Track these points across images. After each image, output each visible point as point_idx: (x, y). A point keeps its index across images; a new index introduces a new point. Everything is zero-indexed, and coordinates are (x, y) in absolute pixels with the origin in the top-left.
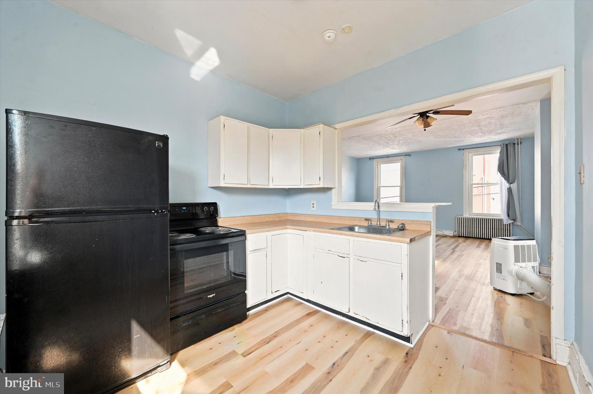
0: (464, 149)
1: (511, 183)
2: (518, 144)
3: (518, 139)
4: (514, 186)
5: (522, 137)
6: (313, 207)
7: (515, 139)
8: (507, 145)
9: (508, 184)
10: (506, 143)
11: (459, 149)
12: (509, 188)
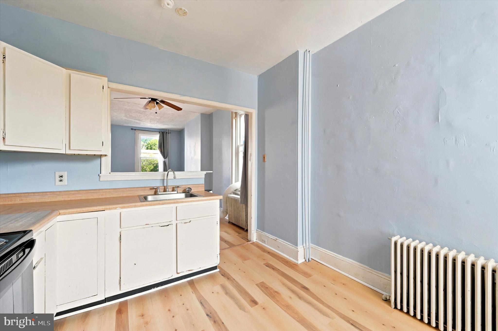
0: (135, 130)
1: (165, 158)
2: (169, 133)
3: (169, 130)
4: (167, 160)
5: (171, 130)
6: (61, 181)
7: (167, 130)
8: (163, 132)
9: (163, 159)
10: (163, 131)
11: (132, 129)
12: (165, 161)
